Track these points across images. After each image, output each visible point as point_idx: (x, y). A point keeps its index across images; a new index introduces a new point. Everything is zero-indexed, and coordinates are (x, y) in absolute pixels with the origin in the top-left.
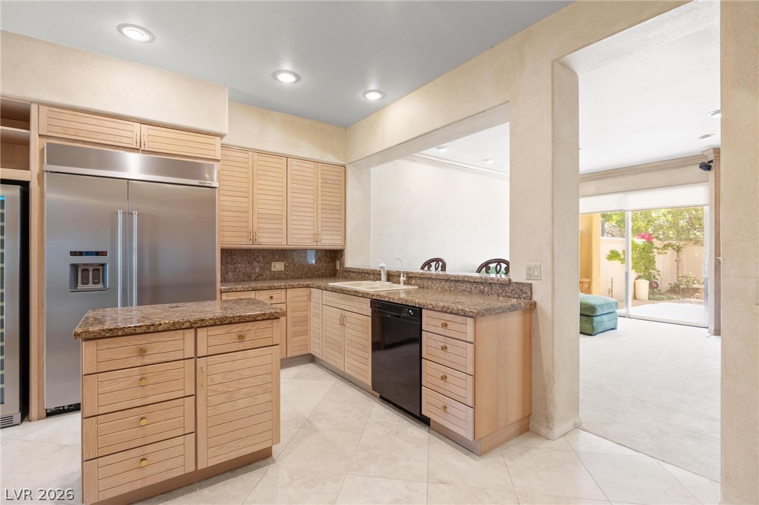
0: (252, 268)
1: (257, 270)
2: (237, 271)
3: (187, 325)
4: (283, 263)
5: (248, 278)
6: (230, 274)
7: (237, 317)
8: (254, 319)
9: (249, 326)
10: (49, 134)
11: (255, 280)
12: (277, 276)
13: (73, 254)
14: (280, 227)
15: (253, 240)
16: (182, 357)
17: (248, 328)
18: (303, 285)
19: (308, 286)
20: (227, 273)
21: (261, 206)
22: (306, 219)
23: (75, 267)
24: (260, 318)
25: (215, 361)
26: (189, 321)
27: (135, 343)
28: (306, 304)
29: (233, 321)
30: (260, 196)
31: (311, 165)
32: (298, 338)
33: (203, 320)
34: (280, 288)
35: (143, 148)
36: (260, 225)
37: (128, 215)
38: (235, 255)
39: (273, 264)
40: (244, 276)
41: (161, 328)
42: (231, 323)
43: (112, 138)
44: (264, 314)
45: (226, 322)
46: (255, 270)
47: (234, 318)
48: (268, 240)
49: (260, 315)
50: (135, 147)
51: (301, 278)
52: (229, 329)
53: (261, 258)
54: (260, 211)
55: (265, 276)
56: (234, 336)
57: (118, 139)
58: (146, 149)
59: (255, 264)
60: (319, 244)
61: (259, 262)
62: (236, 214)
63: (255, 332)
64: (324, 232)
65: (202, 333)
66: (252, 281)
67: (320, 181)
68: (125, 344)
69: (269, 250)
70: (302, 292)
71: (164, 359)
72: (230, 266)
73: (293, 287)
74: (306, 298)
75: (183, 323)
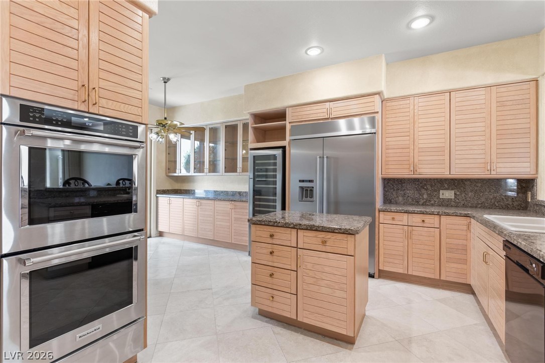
0: (420, 195)
1: (425, 196)
2: (406, 196)
3: (292, 226)
4: (453, 192)
5: (417, 203)
6: (400, 198)
7: (321, 227)
8: (333, 231)
9: (329, 235)
10: (292, 121)
11: (423, 205)
12: (446, 203)
13: (300, 181)
14: (441, 158)
15: (414, 171)
16: (289, 245)
17: (329, 237)
18: (461, 214)
19: (466, 216)
20: (398, 197)
21: (421, 142)
22: (475, 147)
23: (302, 188)
24: (337, 231)
25: (307, 254)
26: (292, 224)
27: (270, 230)
28: (465, 233)
29: (319, 229)
30: (420, 133)
31: (482, 92)
32: (455, 265)
33: (301, 225)
34: (432, 214)
35: (331, 117)
36: (420, 158)
37: (322, 158)
38: (404, 183)
39: (441, 192)
40: (413, 201)
41: (280, 225)
42: (316, 230)
43: (316, 115)
44: (340, 229)
45: (314, 229)
46: (422, 196)
47: (318, 227)
48: (428, 170)
49: (337, 229)
50: (327, 117)
51: (476, 207)
52: (317, 234)
53: (429, 187)
54: (421, 146)
55: (432, 202)
56: (320, 240)
57: (319, 115)
58: (333, 117)
59: (423, 191)
60: (493, 172)
61: (427, 190)
62: (398, 151)
63: (334, 241)
64: (499, 160)
65: (301, 233)
66: (420, 205)
67: (494, 105)
68: (265, 230)
69: (437, 179)
70: (463, 221)
71: (282, 244)
72: (400, 192)
73: (448, 215)
74: (465, 228)
75: (290, 224)
